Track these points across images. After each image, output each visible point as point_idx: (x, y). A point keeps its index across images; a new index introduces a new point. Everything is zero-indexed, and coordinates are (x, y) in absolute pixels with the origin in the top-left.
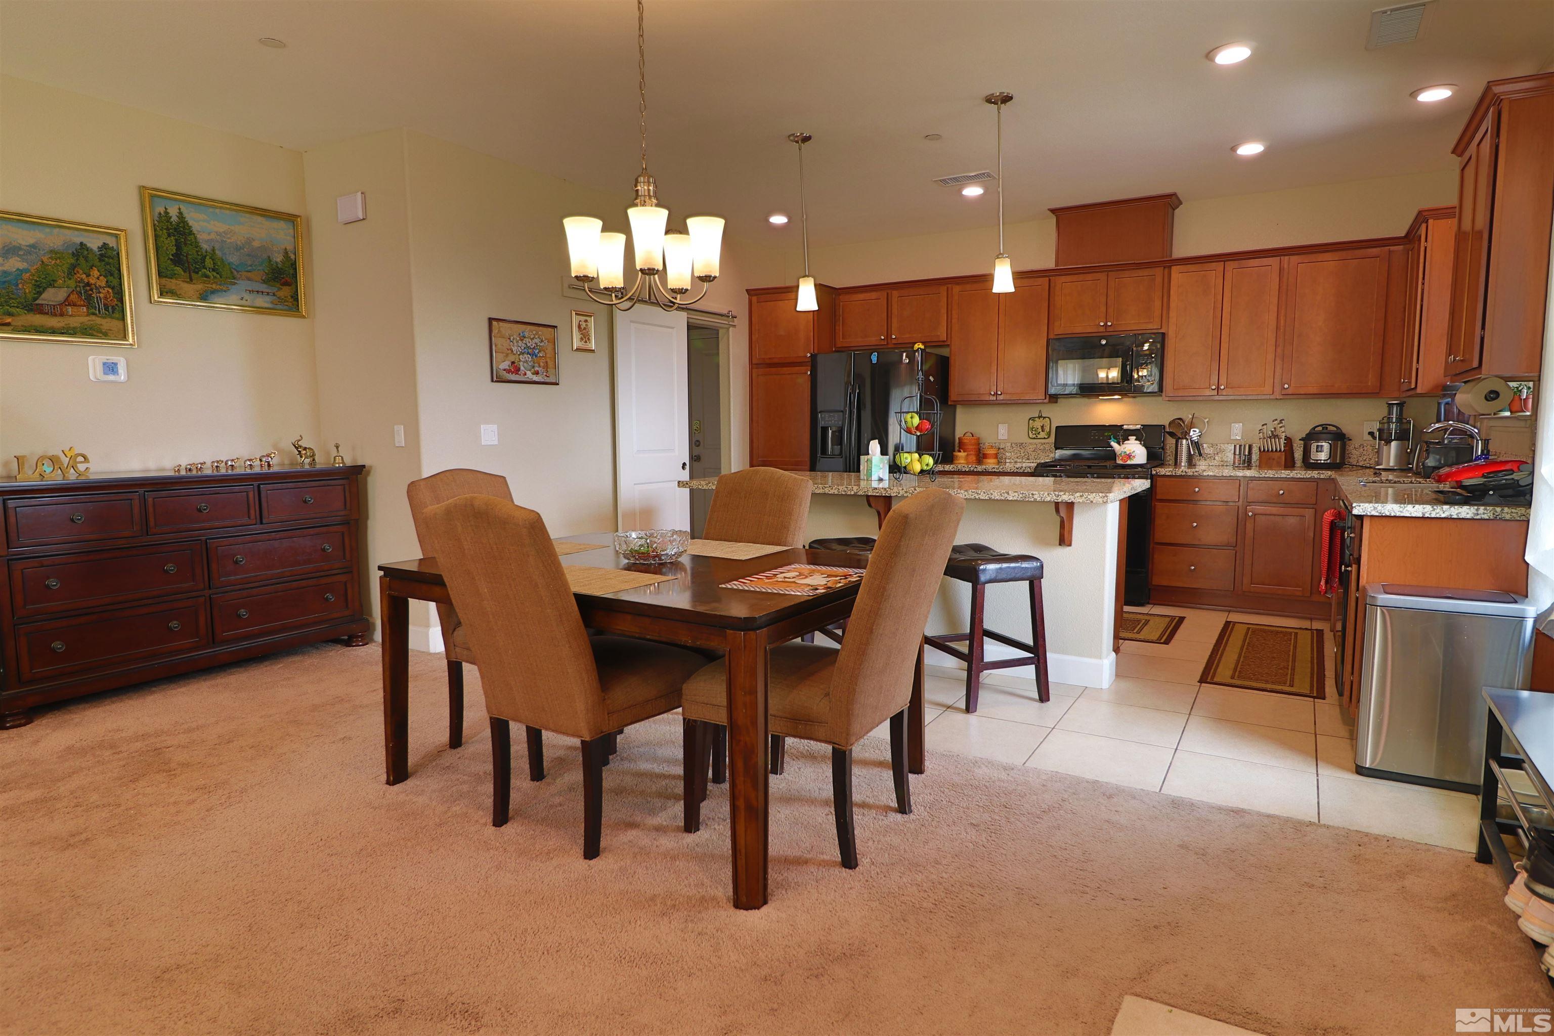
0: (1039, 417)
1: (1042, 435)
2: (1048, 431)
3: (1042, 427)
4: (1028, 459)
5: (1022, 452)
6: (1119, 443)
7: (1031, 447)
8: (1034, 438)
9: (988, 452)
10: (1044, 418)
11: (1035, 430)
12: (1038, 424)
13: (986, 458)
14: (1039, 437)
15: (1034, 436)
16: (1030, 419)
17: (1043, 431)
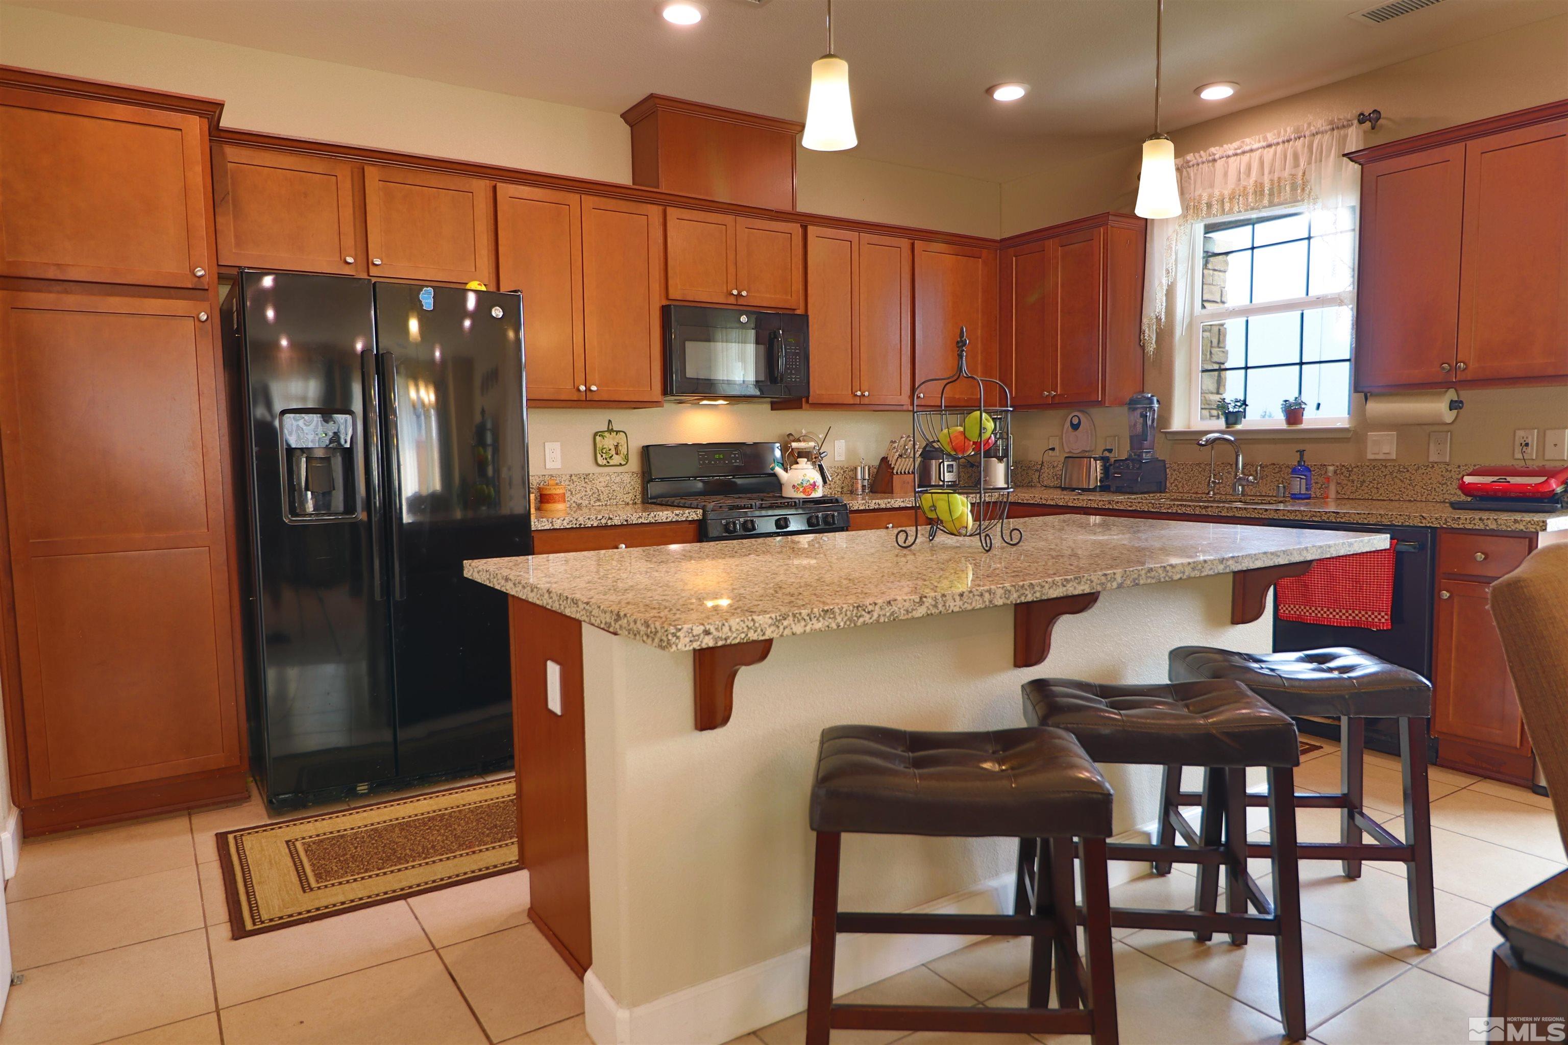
0: (610, 431)
1: (617, 459)
2: (626, 453)
3: (616, 447)
4: (599, 500)
5: (588, 490)
6: (786, 470)
7: (601, 479)
8: (605, 466)
9: (554, 492)
10: (617, 432)
11: (606, 453)
12: (609, 442)
13: (548, 502)
14: (612, 462)
15: (605, 462)
16: (596, 434)
17: (617, 454)
